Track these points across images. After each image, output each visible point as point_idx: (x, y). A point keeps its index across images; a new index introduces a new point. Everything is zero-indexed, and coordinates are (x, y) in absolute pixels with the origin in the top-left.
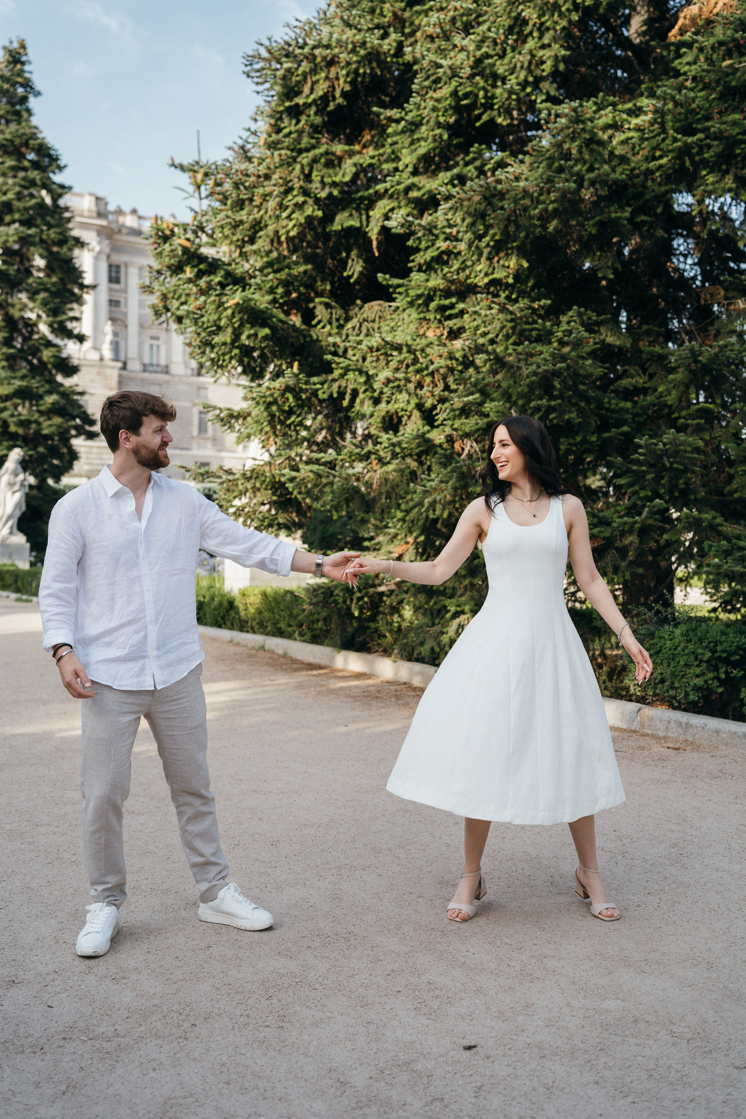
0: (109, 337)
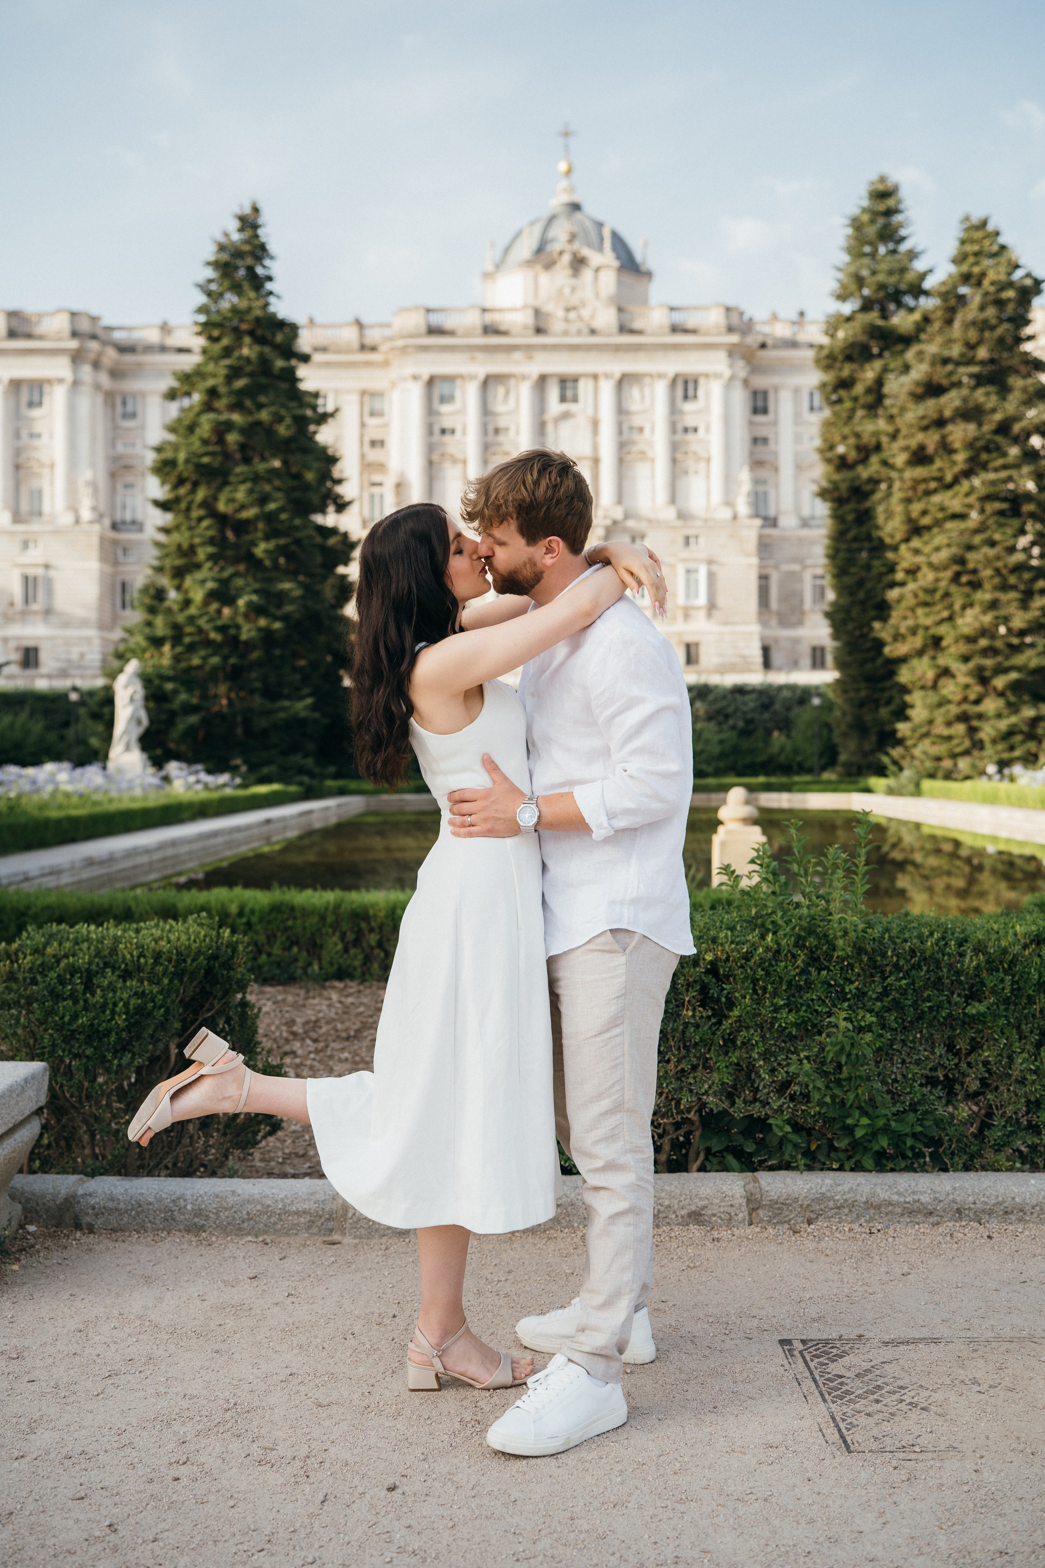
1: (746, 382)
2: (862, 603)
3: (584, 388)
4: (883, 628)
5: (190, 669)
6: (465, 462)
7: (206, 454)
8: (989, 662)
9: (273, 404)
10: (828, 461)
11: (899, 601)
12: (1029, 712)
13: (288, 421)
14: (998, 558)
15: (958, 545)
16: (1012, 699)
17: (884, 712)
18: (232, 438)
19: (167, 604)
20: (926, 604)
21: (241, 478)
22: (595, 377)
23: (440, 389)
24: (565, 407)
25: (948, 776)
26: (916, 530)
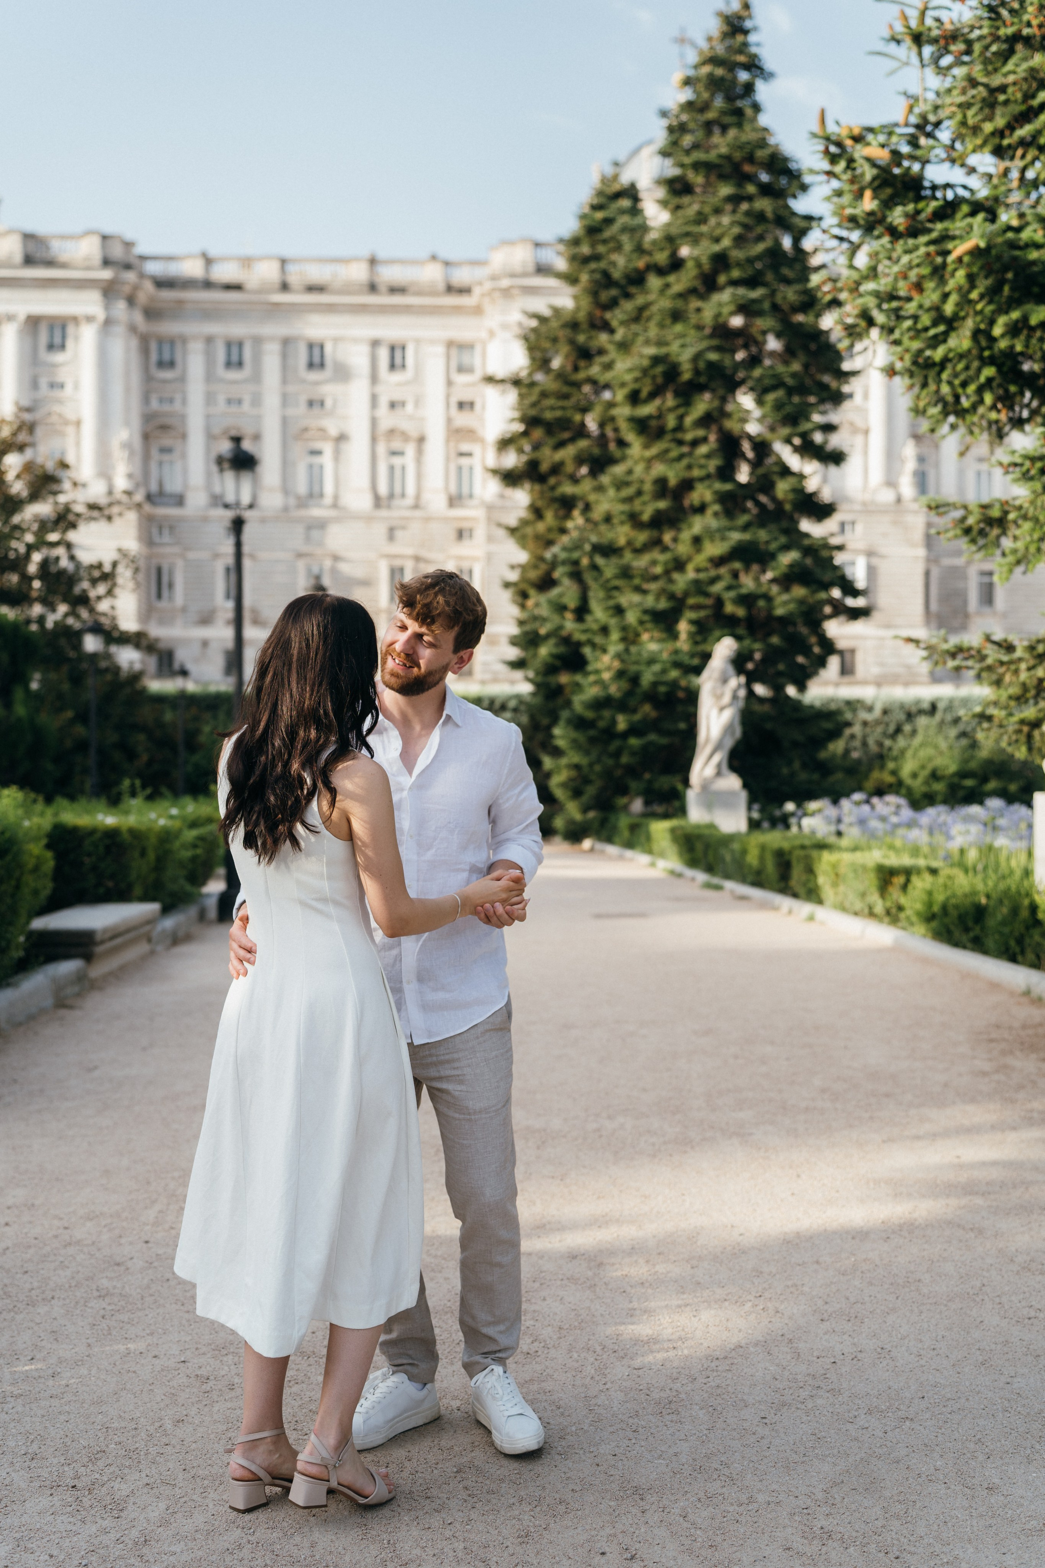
0: (910, 465)
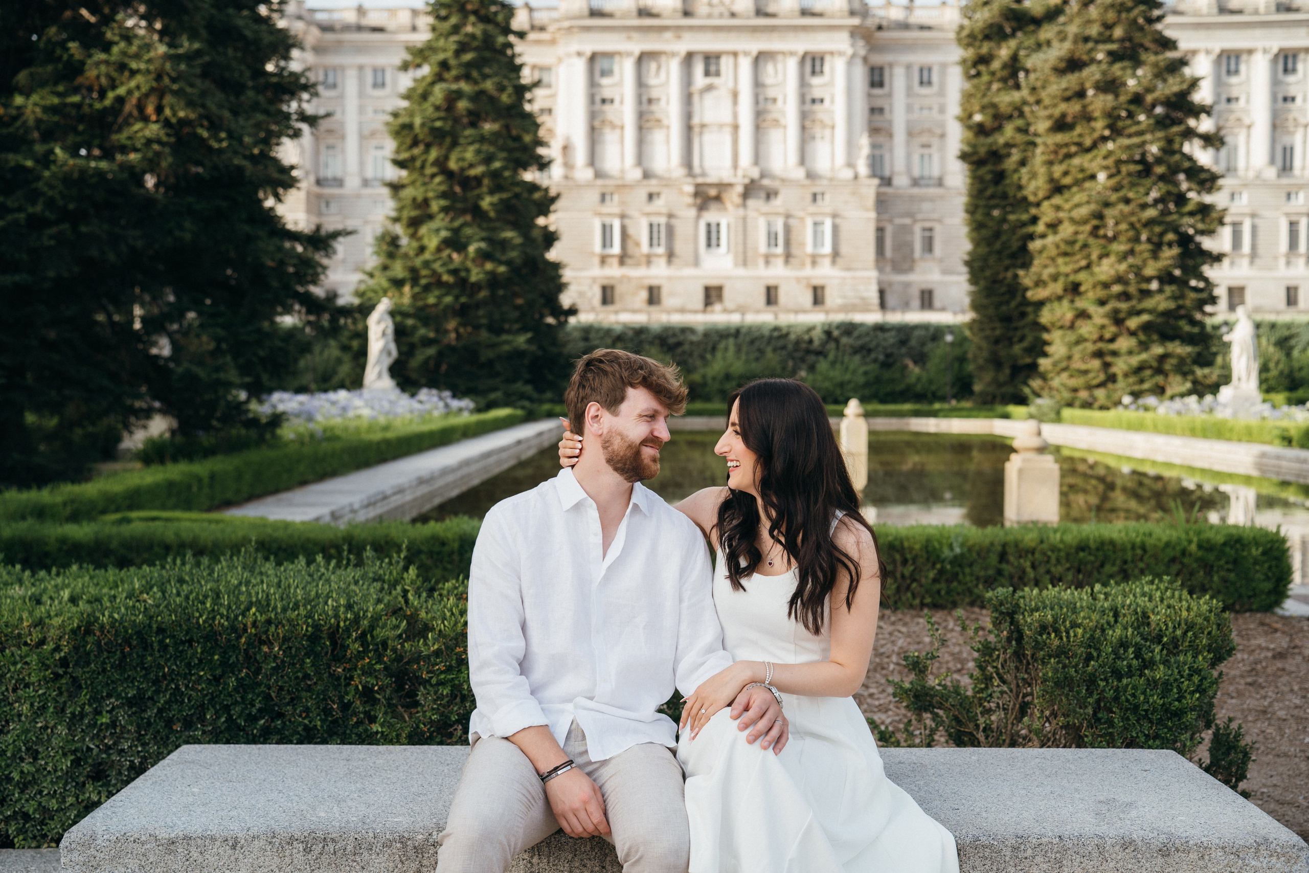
0: (865, 151)
1: (865, 59)
2: (999, 252)
3: (726, 64)
4: (1026, 275)
5: (427, 306)
6: (622, 128)
7: (439, 119)
8: (1124, 306)
9: (496, 74)
10: (970, 128)
11: (1040, 252)
12: (1158, 350)
13: (510, 90)
14: (1133, 214)
15: (1097, 202)
16: (1142, 337)
17: (1017, 349)
18: (462, 105)
19: (403, 250)
20: (1065, 254)
21: (470, 140)
22: (735, 54)
23: (601, 64)
24: (709, 80)
25: (1087, 405)
26: (1057, 189)
